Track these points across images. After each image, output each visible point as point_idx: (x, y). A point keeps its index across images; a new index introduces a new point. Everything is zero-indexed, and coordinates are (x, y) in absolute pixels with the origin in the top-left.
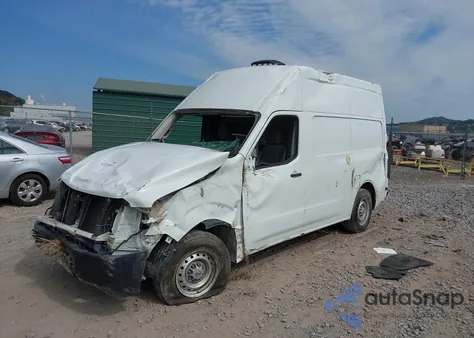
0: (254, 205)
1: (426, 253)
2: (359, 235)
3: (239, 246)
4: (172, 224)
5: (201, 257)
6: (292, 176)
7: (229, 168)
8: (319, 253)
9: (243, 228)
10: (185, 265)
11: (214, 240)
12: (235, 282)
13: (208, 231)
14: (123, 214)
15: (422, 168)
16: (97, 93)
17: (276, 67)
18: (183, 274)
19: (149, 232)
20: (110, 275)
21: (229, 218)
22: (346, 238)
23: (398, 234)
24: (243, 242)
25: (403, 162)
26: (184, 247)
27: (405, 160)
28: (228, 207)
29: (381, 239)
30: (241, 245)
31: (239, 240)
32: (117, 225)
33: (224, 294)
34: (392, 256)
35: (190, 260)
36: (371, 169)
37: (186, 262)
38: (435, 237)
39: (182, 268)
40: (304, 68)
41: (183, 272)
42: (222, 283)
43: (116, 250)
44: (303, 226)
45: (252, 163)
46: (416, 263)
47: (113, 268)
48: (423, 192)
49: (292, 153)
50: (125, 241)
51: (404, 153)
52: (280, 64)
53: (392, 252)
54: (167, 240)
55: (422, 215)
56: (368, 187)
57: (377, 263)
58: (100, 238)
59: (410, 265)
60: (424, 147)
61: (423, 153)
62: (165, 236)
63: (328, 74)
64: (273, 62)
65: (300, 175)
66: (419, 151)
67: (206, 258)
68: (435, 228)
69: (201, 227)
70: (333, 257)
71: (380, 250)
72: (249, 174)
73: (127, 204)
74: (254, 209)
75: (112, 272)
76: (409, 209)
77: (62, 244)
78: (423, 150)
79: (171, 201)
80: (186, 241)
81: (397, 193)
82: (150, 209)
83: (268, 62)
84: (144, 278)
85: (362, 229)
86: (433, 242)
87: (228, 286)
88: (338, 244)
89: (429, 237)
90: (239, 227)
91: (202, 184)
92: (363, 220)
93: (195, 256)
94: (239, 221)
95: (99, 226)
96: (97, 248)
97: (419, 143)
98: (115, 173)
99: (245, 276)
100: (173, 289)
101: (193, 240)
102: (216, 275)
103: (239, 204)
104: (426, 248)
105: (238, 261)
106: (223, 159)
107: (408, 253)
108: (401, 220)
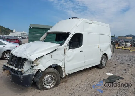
0: (68, 60)
1: (122, 75)
2: (102, 69)
3: (63, 73)
4: (42, 66)
5: (51, 76)
6: (80, 51)
7: (60, 49)
8: (89, 74)
9: (65, 67)
10: (46, 78)
11: (55, 71)
12: (62, 83)
13: (53, 68)
14: (26, 63)
15: (124, 49)
16: (30, 28)
17: (77, 19)
18: (45, 81)
19: (34, 68)
20: (21, 81)
21: (60, 64)
22: (98, 70)
23: (115, 69)
24: (65, 71)
25: (118, 48)
26: (45, 73)
27: (119, 47)
28: (60, 61)
29: (109, 70)
30: (64, 72)
31: (63, 70)
32: (25, 66)
33: (58, 87)
34: (112, 76)
35: (47, 77)
36: (106, 50)
37: (46, 77)
38: (125, 70)
39: (45, 79)
40: (84, 19)
41: (45, 80)
42: (58, 84)
43: (24, 73)
44: (84, 66)
45: (68, 47)
46: (119, 78)
47: (22, 79)
48: (124, 56)
49: (81, 45)
50: (27, 71)
51: (119, 45)
52: (78, 18)
53: (112, 74)
54: (40, 71)
55: (122, 63)
56: (105, 55)
57: (107, 78)
58: (20, 70)
59: (116, 79)
60: (125, 43)
61: (125, 45)
62: (39, 69)
63: (92, 21)
64: (76, 18)
65: (83, 51)
66: (123, 44)
67: (52, 76)
68: (126, 67)
69: (51, 67)
70: (93, 76)
71: (108, 74)
72: (67, 51)
73: (28, 60)
74: (68, 61)
75: (22, 80)
76: (119, 62)
77: (9, 72)
78: (125, 44)
79: (41, 59)
80: (46, 71)
81: (116, 57)
82: (34, 61)
83: (74, 18)
84: (33, 82)
85: (103, 67)
86: (125, 71)
87: (60, 84)
88: (96, 72)
89: (124, 70)
90: (63, 67)
91: (51, 54)
92: (104, 64)
93: (49, 76)
94: (63, 65)
95: (19, 66)
96: (19, 73)
97: (123, 42)
98: (26, 50)
99: (66, 82)
100: (42, 85)
101: (48, 70)
102: (56, 82)
103: (63, 60)
104: (122, 73)
105: (63, 77)
106: (58, 46)
107: (116, 75)
108: (116, 65)
